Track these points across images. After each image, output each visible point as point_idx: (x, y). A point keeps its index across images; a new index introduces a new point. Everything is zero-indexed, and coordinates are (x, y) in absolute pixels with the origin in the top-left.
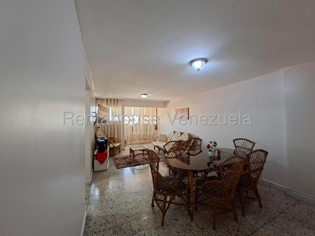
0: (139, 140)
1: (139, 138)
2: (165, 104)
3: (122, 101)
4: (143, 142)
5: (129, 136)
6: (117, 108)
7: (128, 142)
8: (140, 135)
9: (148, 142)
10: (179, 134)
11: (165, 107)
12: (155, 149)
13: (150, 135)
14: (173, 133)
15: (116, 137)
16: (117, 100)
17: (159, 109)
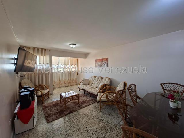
0: (65, 83)
1: (65, 82)
2: (86, 55)
3: (49, 50)
4: (67, 85)
5: (56, 81)
6: (45, 57)
7: (56, 86)
8: (65, 80)
9: (72, 84)
10: (100, 79)
11: (86, 58)
12: (79, 91)
13: (73, 79)
14: (93, 78)
15: (44, 84)
16: (45, 50)
17: (80, 59)
